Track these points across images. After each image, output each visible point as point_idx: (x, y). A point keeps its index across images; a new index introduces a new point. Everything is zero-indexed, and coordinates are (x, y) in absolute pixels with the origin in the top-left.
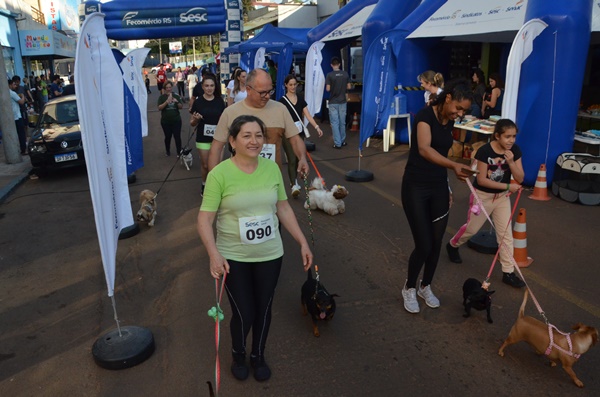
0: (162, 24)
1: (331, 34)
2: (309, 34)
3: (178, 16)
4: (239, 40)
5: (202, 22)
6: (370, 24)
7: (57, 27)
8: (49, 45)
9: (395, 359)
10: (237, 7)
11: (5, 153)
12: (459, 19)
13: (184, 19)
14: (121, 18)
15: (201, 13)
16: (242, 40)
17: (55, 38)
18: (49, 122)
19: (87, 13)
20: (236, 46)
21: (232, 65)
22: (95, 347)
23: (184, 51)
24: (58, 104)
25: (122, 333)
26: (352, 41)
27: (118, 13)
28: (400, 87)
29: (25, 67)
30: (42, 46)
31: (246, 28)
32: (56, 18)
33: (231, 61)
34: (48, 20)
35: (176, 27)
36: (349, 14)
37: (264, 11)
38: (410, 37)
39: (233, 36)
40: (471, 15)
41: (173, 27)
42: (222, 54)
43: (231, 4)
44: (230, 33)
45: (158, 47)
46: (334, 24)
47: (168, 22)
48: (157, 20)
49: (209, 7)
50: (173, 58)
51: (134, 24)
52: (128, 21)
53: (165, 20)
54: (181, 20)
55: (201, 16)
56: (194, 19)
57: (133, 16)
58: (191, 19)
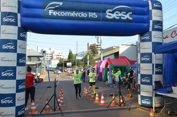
0: (88, 19)
3: (104, 12)
5: (128, 20)
14: (43, 8)
33: (154, 62)
35: (101, 22)
41: (98, 22)
43: (155, 5)
44: (154, 33)
47: (94, 17)
48: (82, 14)
49: (134, 6)
50: (68, 68)
51: (57, 15)
52: (50, 11)
53: (91, 14)
54: (107, 16)
55: (127, 15)
56: (120, 17)
57: (56, 6)
58: (117, 16)
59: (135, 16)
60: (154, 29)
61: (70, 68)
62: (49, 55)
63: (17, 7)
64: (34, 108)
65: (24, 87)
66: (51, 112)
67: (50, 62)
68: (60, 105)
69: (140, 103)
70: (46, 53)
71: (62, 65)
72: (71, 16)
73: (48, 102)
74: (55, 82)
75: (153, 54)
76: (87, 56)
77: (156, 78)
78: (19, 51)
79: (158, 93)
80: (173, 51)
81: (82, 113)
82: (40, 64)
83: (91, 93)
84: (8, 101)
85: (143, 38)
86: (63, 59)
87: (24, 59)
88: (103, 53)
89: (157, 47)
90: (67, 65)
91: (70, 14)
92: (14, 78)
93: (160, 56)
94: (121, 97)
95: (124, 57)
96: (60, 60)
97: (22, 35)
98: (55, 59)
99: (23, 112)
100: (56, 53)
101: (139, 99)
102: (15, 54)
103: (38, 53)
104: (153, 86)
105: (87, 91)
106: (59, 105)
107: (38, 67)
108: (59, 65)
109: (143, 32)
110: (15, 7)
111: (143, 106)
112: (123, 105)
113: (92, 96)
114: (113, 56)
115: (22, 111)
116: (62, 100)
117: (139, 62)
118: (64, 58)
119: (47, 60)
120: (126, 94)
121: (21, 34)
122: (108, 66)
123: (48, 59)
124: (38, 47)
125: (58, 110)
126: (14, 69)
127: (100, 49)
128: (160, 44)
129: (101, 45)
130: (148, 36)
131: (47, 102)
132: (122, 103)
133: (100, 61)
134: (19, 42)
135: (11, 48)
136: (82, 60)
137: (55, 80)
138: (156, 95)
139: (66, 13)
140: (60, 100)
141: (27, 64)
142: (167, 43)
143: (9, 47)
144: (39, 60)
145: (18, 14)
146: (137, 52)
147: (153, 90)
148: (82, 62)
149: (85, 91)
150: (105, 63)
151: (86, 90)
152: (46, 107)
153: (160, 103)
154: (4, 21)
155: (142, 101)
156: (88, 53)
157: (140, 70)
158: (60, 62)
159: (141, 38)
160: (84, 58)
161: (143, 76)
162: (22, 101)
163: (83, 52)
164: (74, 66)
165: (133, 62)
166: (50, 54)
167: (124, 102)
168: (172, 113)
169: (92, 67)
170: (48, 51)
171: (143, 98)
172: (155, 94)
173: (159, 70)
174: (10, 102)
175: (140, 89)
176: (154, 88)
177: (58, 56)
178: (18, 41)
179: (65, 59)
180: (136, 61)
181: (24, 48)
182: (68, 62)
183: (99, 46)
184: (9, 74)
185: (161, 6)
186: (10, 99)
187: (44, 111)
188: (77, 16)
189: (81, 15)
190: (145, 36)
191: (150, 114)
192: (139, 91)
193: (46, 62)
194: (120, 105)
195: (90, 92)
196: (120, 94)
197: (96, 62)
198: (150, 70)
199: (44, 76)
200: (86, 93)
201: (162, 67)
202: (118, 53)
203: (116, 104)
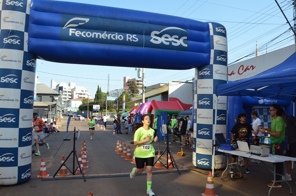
0: (124, 43)
3: (148, 34)
5: (181, 47)
13: (156, 39)
15: (180, 35)
23: (101, 110)
33: (216, 107)
35: (144, 49)
41: (139, 49)
43: (218, 30)
44: (216, 67)
47: (133, 40)
48: (117, 36)
49: (190, 29)
50: (95, 113)
51: (81, 35)
52: (71, 30)
53: (129, 37)
54: (152, 41)
55: (180, 40)
56: (170, 42)
57: (80, 24)
58: (166, 41)
59: (190, 42)
60: (216, 62)
61: (97, 113)
62: (67, 93)
63: (24, 23)
64: (44, 169)
65: (31, 139)
66: (69, 175)
67: (68, 103)
68: (82, 166)
69: (195, 164)
70: (64, 90)
71: (86, 108)
72: (100, 37)
73: (65, 162)
74: (75, 133)
75: (214, 95)
76: (122, 95)
77: (217, 129)
78: (24, 86)
79: (219, 150)
80: (240, 93)
81: (113, 178)
82: (54, 106)
83: (126, 150)
84: (7, 158)
85: (202, 74)
86: (87, 99)
87: (30, 98)
88: (145, 92)
89: (220, 87)
90: (94, 108)
91: (99, 35)
92: (15, 125)
93: (223, 99)
94: (169, 156)
95: (175, 99)
96: (83, 100)
97: (29, 63)
98: (76, 100)
99: (29, 174)
100: (78, 90)
101: (194, 158)
102: (18, 91)
103: (52, 90)
104: (213, 141)
105: (122, 147)
106: (80, 166)
107: (51, 111)
108: (81, 108)
109: (201, 65)
110: (21, 23)
111: (199, 167)
112: (171, 166)
113: (128, 154)
114: (160, 96)
115: (27, 172)
116: (85, 159)
117: (195, 107)
118: (90, 98)
119: (64, 100)
120: (176, 152)
121: (27, 61)
122: (153, 111)
123: (66, 98)
124: (53, 80)
125: (78, 174)
126: (16, 112)
127: (141, 86)
128: (225, 82)
129: (142, 81)
130: (207, 71)
131: (63, 162)
132: (170, 164)
133: (141, 104)
134: (25, 74)
135: (13, 81)
136: (115, 102)
137: (75, 129)
138: (217, 153)
139: (94, 33)
140: (82, 159)
141: (34, 105)
142: (233, 81)
143: (9, 80)
144: (53, 100)
145: (25, 33)
146: (194, 92)
147: (213, 146)
148: (115, 105)
149: (118, 147)
150: (148, 107)
151: (120, 145)
152: (61, 168)
153: (222, 164)
154: (4, 42)
155: (198, 161)
156: (124, 92)
157: (196, 117)
158: (83, 104)
159: (198, 73)
160: (118, 99)
161: (200, 127)
162: (27, 158)
163: (117, 90)
164: (104, 111)
165: (187, 107)
166: (69, 92)
167: (173, 163)
168: (236, 176)
169: (130, 113)
170: (66, 88)
171: (199, 156)
172: (215, 151)
173: (222, 118)
174: (10, 160)
175: (195, 144)
176: (214, 144)
177: (81, 94)
178: (24, 72)
179: (91, 100)
180: (191, 106)
181: (31, 83)
182: (94, 103)
183: (140, 83)
184: (8, 119)
185: (225, 32)
186: (11, 156)
187: (58, 174)
188: (109, 38)
189: (114, 37)
190: (204, 71)
191: (207, 179)
192: (194, 147)
193: (63, 103)
194: (167, 168)
195: (125, 148)
196: (168, 152)
197: (136, 105)
198: (210, 118)
199: (60, 123)
200: (120, 149)
201: (226, 114)
202: (167, 93)
203: (162, 166)
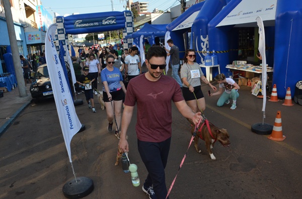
0: (94, 26)
1: (178, 27)
2: (167, 27)
3: (102, 21)
4: (132, 32)
5: (114, 24)
6: (197, 21)
7: (43, 30)
8: (39, 39)
9: (216, 190)
10: (131, 16)
11: (19, 92)
12: (241, 16)
13: (104, 23)
14: (73, 24)
15: (113, 19)
16: (134, 32)
17: (42, 35)
18: (40, 76)
19: (57, 22)
20: (131, 35)
21: (129, 44)
22: (64, 188)
23: (105, 38)
24: (44, 67)
25: (77, 180)
26: (188, 30)
27: (72, 22)
28: (214, 51)
29: (28, 50)
30: (36, 40)
31: (135, 25)
32: (43, 25)
33: (128, 42)
34: (39, 27)
35: (101, 27)
36: (186, 16)
37: (144, 17)
38: (217, 26)
39: (129, 30)
40: (247, 13)
41: (99, 27)
42: (124, 39)
43: (127, 14)
44: (127, 28)
45: (92, 37)
46: (179, 22)
51: (80, 26)
52: (77, 25)
53: (95, 23)
55: (113, 21)
56: (110, 23)
57: (79, 22)
58: (108, 22)
59: (117, 21)
60: (127, 26)
61: (102, 42)
63: (63, 26)
90: (99, 37)
93: (132, 40)
97: (66, 37)
108: (88, 38)
139: (84, 25)
145: (64, 29)
154: (59, 32)
158: (89, 34)
178: (66, 40)
189: (91, 25)
